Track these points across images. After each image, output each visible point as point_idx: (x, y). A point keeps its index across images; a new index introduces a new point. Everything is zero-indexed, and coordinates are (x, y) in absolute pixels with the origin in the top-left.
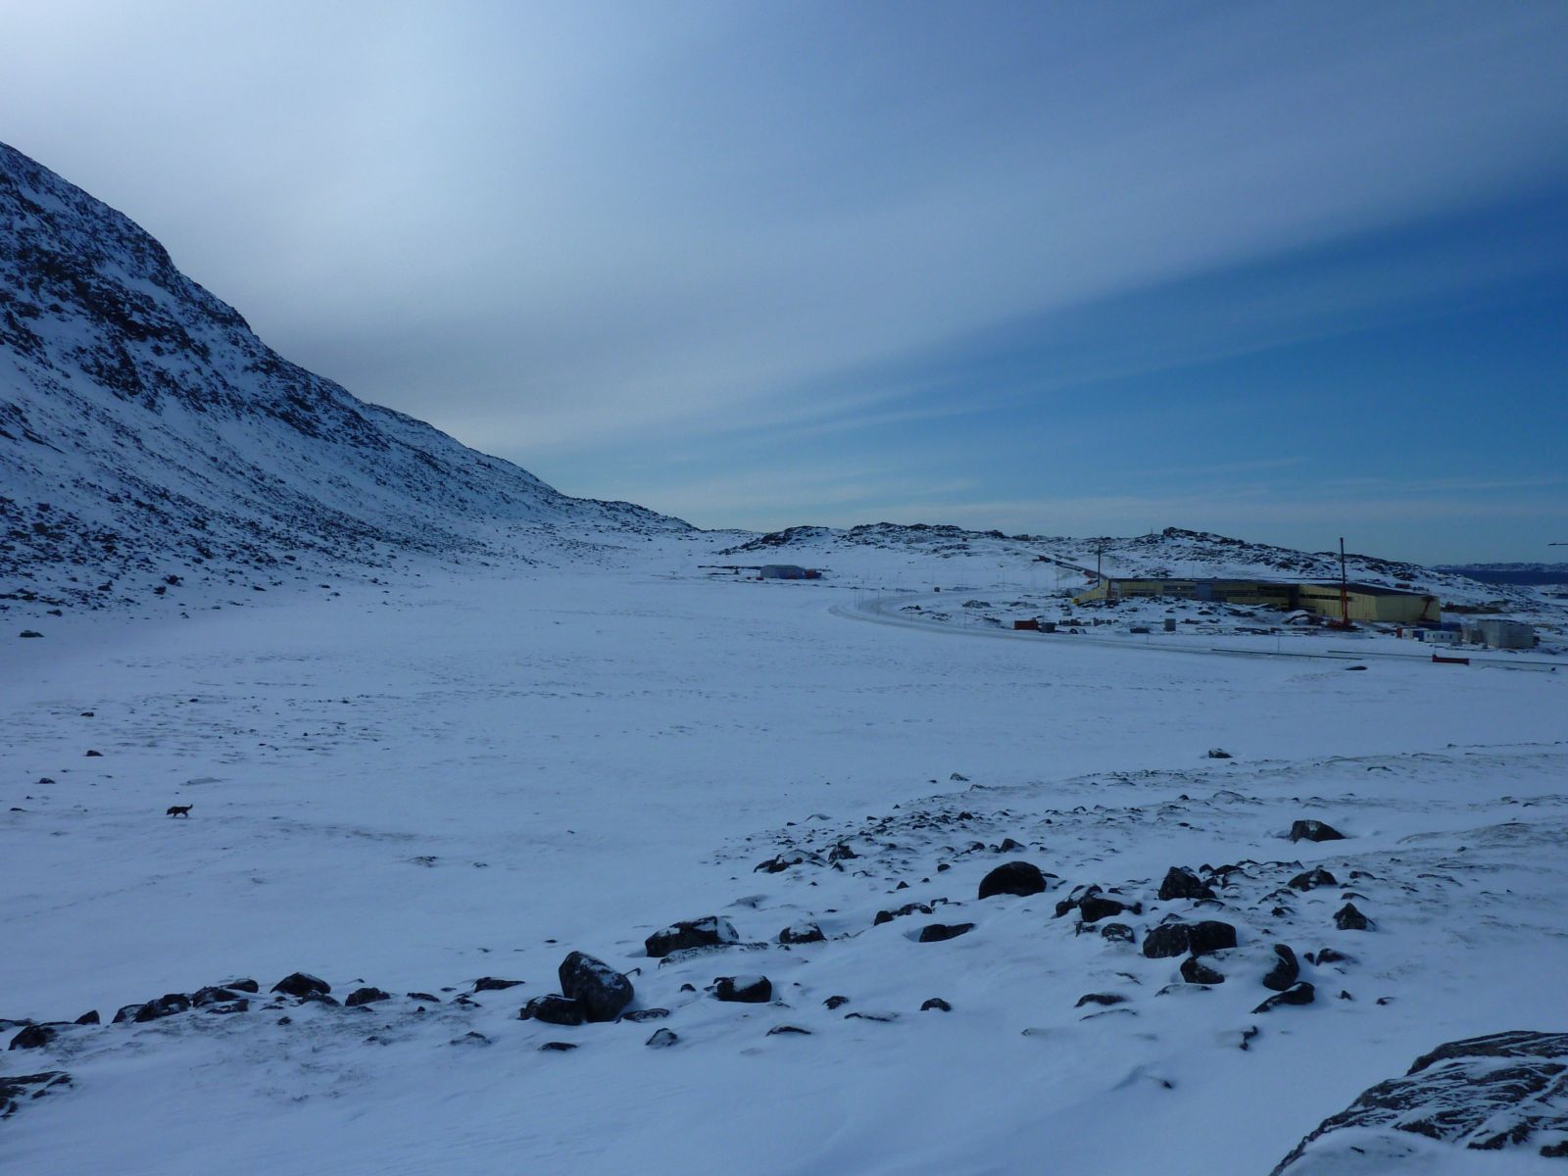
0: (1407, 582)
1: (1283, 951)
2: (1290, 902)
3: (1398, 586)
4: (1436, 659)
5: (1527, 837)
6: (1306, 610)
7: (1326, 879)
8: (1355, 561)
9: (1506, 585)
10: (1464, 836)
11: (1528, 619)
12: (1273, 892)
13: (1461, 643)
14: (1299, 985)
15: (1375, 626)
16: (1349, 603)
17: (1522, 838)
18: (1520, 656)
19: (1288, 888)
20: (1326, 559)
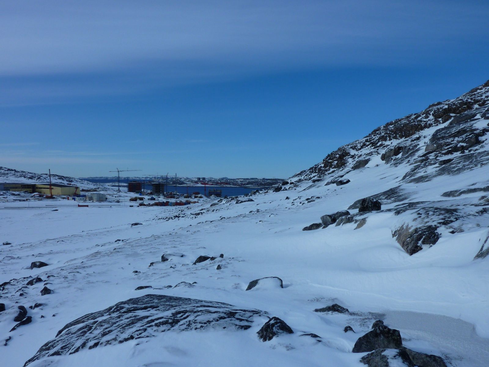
0: (70, 183)
1: (21, 308)
2: (26, 290)
3: (68, 184)
4: (79, 206)
5: (100, 256)
6: (38, 192)
7: (39, 280)
8: (54, 177)
9: (98, 183)
10: (84, 258)
11: (105, 193)
12: (21, 288)
13: (86, 201)
14: (27, 317)
15: (61, 197)
16: (52, 190)
17: (99, 256)
18: (102, 203)
19: (26, 286)
20: (45, 176)
